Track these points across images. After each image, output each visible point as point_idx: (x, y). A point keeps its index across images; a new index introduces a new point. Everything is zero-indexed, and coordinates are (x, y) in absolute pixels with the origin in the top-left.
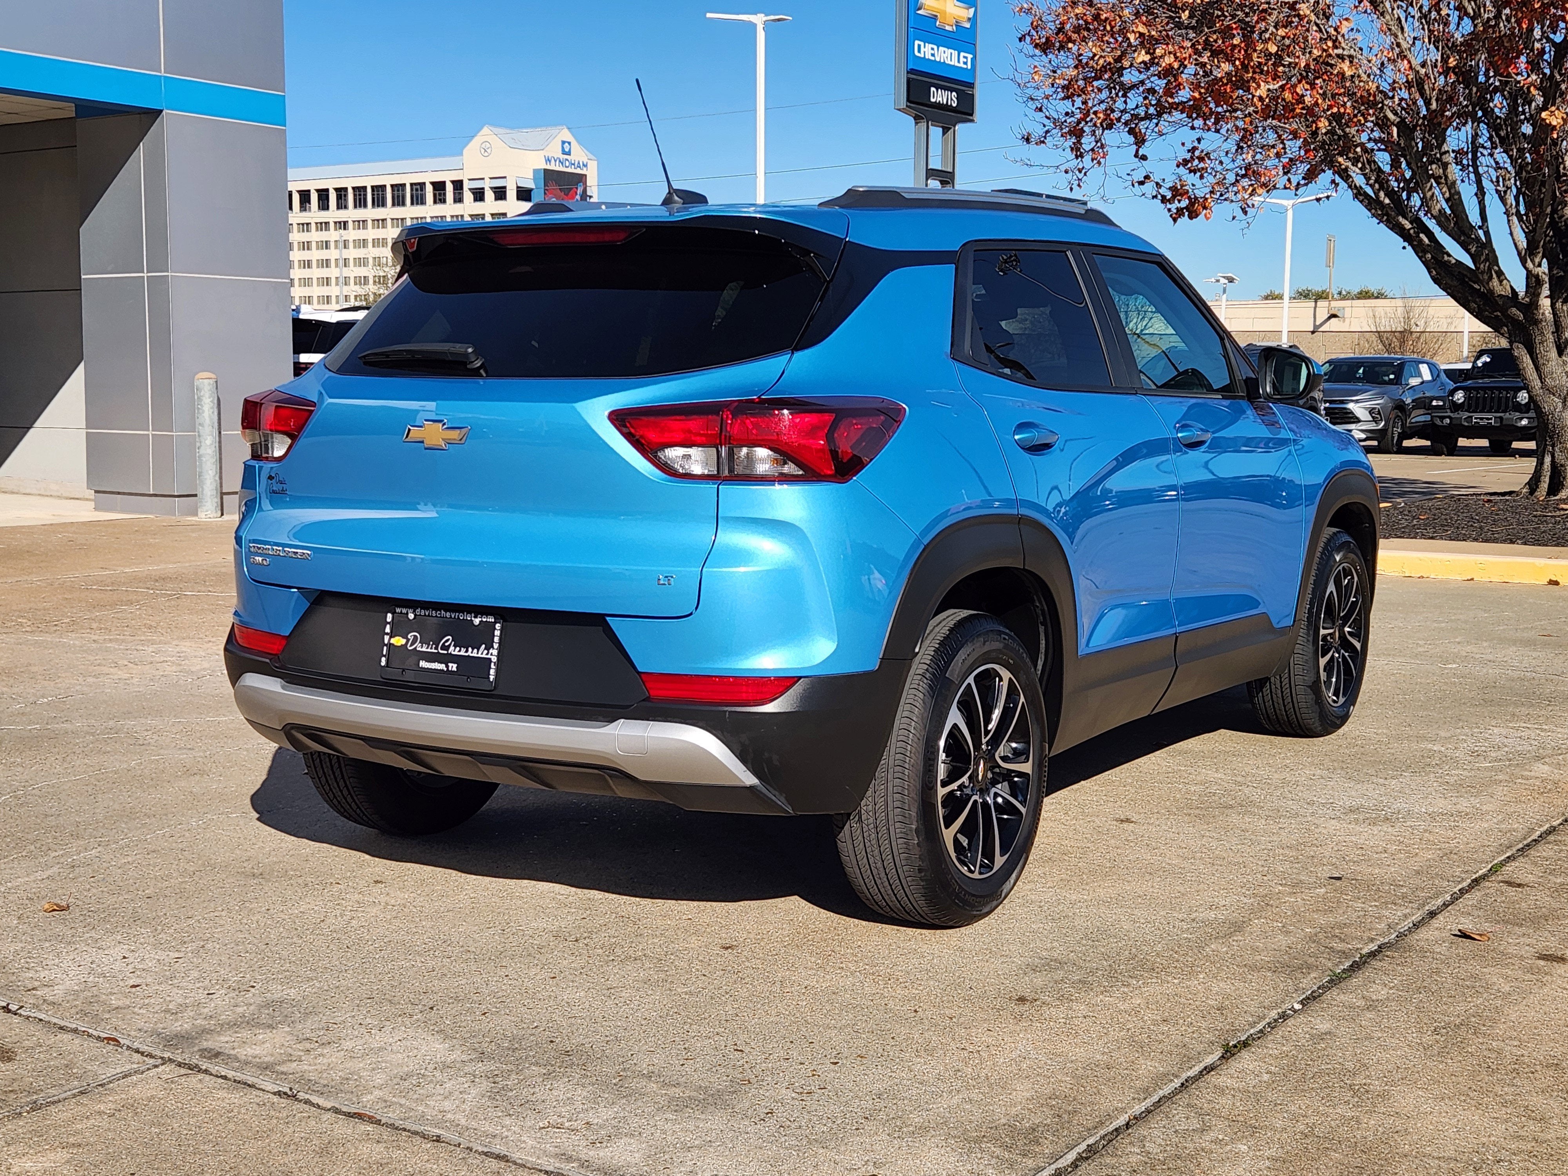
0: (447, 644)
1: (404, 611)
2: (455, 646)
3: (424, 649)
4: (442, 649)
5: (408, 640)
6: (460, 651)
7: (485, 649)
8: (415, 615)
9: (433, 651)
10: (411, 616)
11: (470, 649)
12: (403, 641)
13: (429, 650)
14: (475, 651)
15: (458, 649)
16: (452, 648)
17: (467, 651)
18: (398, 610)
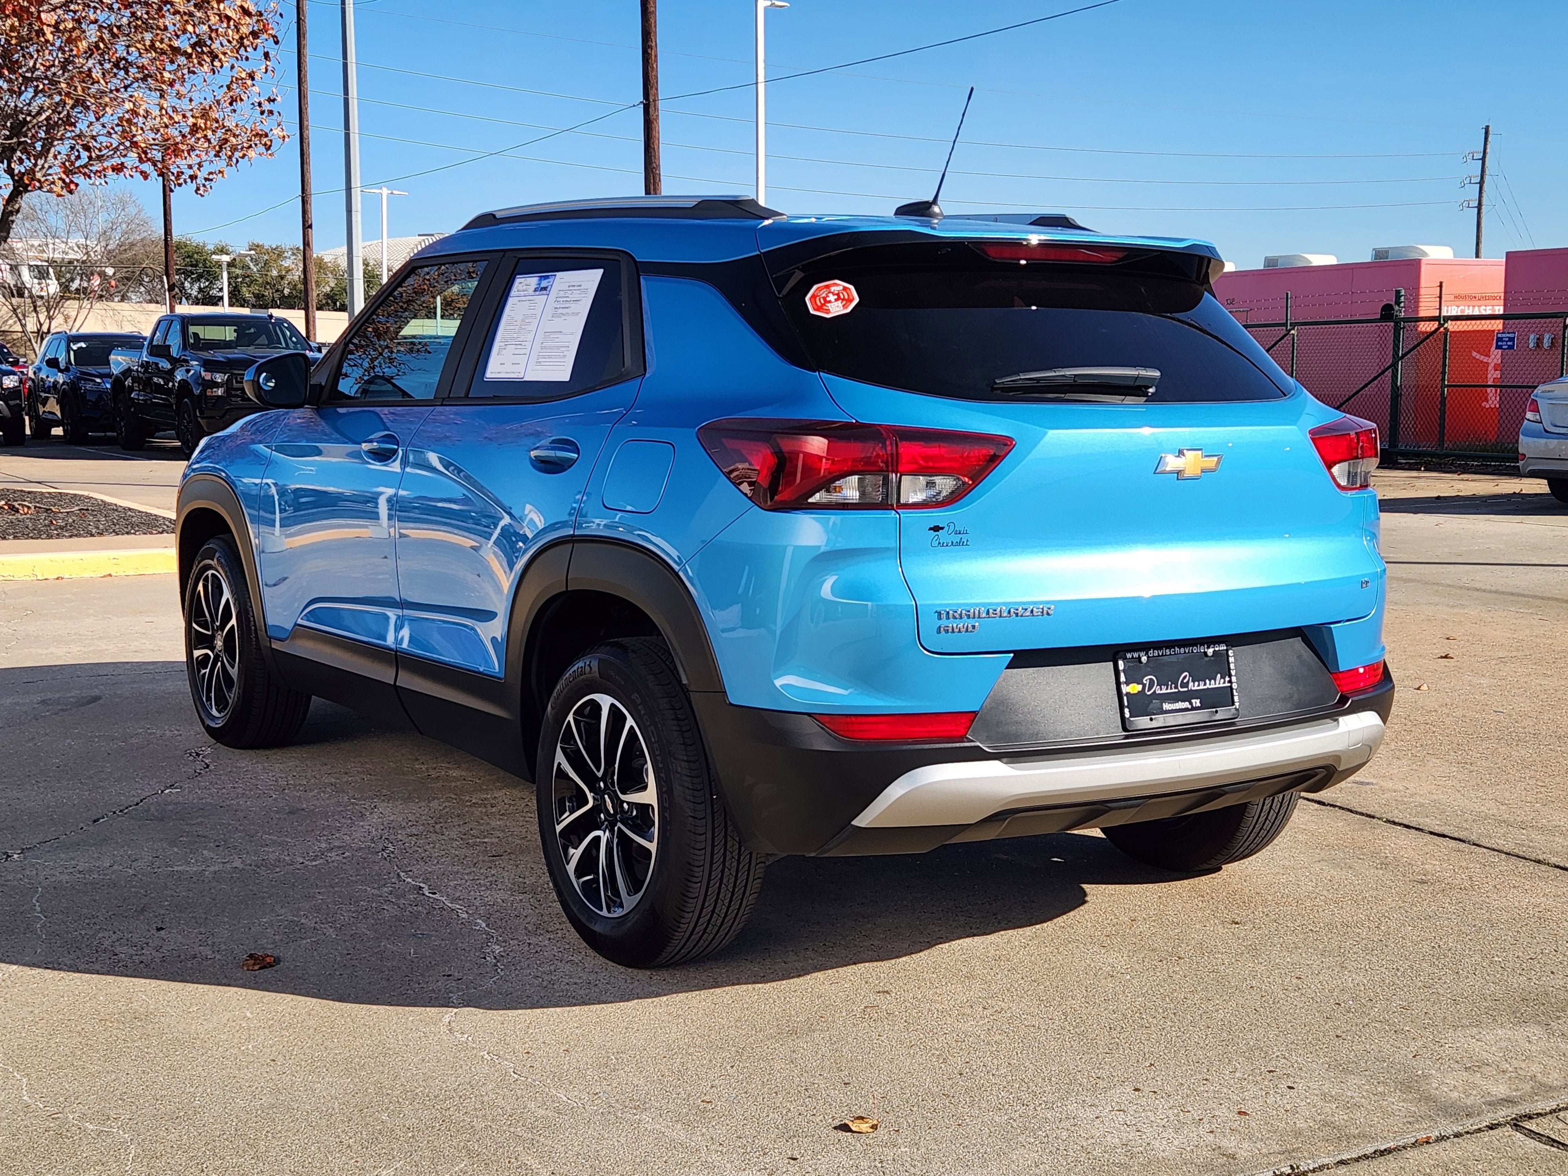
0: (1185, 681)
1: (1136, 655)
2: (1193, 681)
3: (1164, 691)
4: (1182, 687)
5: (1144, 686)
6: (1199, 685)
7: (1221, 678)
8: (1148, 657)
9: (1174, 690)
10: (1144, 659)
11: (1207, 681)
12: (1139, 688)
13: (1169, 691)
14: (1213, 681)
15: (1196, 683)
16: (1191, 684)
17: (1205, 684)
18: (1129, 655)
